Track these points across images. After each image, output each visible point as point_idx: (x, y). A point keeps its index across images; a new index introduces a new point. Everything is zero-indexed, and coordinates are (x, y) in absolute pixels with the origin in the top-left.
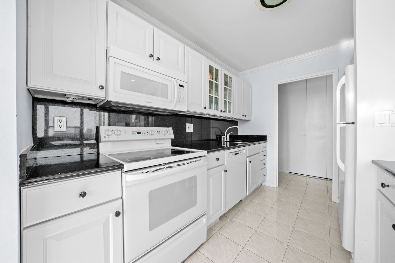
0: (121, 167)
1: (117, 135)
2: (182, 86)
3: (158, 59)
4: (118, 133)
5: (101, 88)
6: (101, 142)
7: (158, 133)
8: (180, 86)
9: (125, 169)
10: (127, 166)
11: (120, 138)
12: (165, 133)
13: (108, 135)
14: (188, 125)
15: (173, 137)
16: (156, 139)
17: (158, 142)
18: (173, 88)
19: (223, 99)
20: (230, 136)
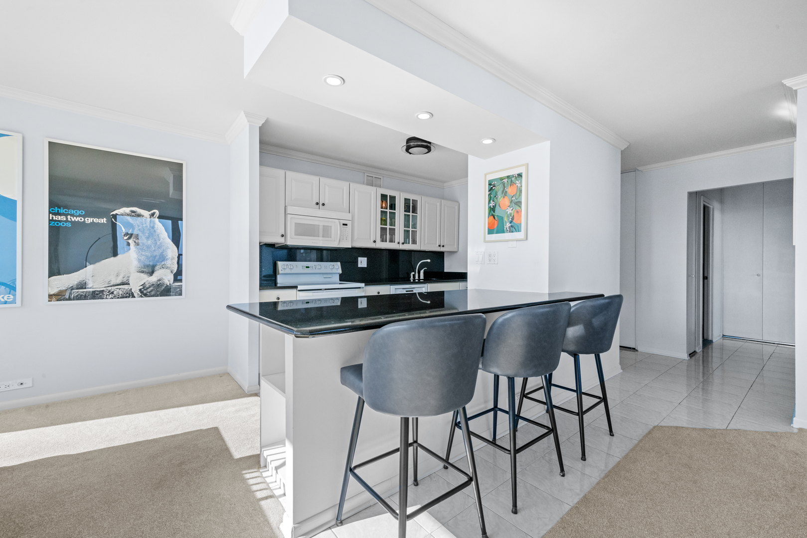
0: (296, 287)
1: (291, 269)
2: (346, 225)
3: (323, 205)
4: (292, 267)
5: (283, 236)
6: (279, 274)
7: (326, 267)
8: (344, 224)
9: (299, 289)
10: (300, 288)
11: (293, 271)
12: (332, 267)
13: (284, 269)
14: (360, 259)
15: (341, 272)
16: (323, 274)
17: (325, 276)
18: (336, 228)
19: (402, 228)
20: (425, 273)
